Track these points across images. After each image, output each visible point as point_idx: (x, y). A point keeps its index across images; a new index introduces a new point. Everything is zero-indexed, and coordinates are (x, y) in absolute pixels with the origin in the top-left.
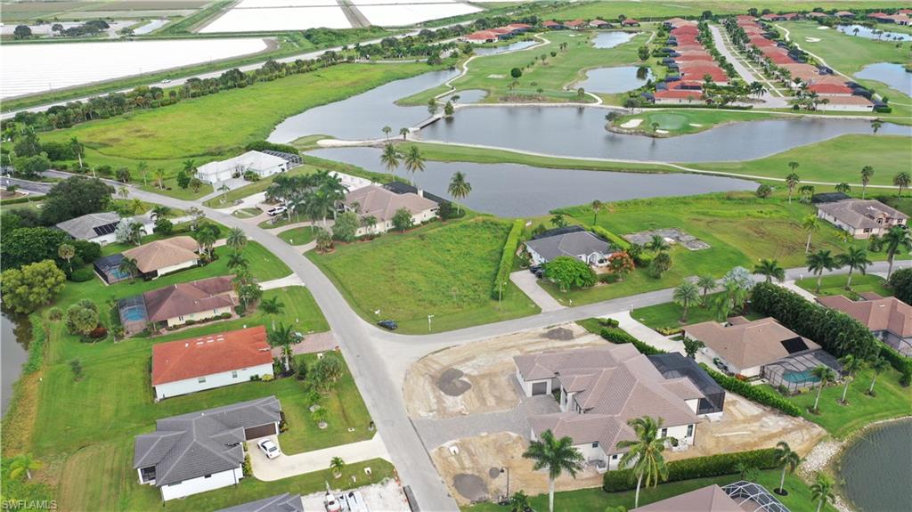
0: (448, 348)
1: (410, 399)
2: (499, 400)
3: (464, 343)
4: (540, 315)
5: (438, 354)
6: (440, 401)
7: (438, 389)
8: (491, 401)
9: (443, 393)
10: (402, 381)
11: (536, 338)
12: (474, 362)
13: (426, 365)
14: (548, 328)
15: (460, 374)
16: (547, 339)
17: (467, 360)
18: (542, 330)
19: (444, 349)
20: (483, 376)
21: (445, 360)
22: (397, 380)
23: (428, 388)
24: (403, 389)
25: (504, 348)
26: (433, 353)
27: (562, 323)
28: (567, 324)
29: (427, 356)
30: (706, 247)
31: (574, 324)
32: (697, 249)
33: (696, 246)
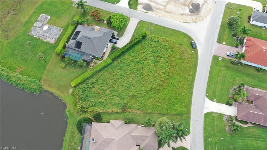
0: (184, 22)
1: (211, 9)
3: (177, 22)
4: (142, 19)
5: (189, 22)
6: (203, 6)
7: (201, 8)
9: (201, 6)
10: (207, 17)
11: (156, 11)
12: (182, 12)
13: (196, 19)
14: (147, 12)
15: (190, 10)
16: (153, 8)
17: (183, 15)
18: (150, 12)
19: (186, 23)
20: (186, 5)
21: (190, 18)
23: (202, 11)
24: (210, 14)
25: (168, 13)
26: (190, 23)
27: (141, 12)
28: (140, 11)
29: (193, 23)
30: (43, 15)
31: (138, 9)
32: (47, 16)
33: (45, 18)
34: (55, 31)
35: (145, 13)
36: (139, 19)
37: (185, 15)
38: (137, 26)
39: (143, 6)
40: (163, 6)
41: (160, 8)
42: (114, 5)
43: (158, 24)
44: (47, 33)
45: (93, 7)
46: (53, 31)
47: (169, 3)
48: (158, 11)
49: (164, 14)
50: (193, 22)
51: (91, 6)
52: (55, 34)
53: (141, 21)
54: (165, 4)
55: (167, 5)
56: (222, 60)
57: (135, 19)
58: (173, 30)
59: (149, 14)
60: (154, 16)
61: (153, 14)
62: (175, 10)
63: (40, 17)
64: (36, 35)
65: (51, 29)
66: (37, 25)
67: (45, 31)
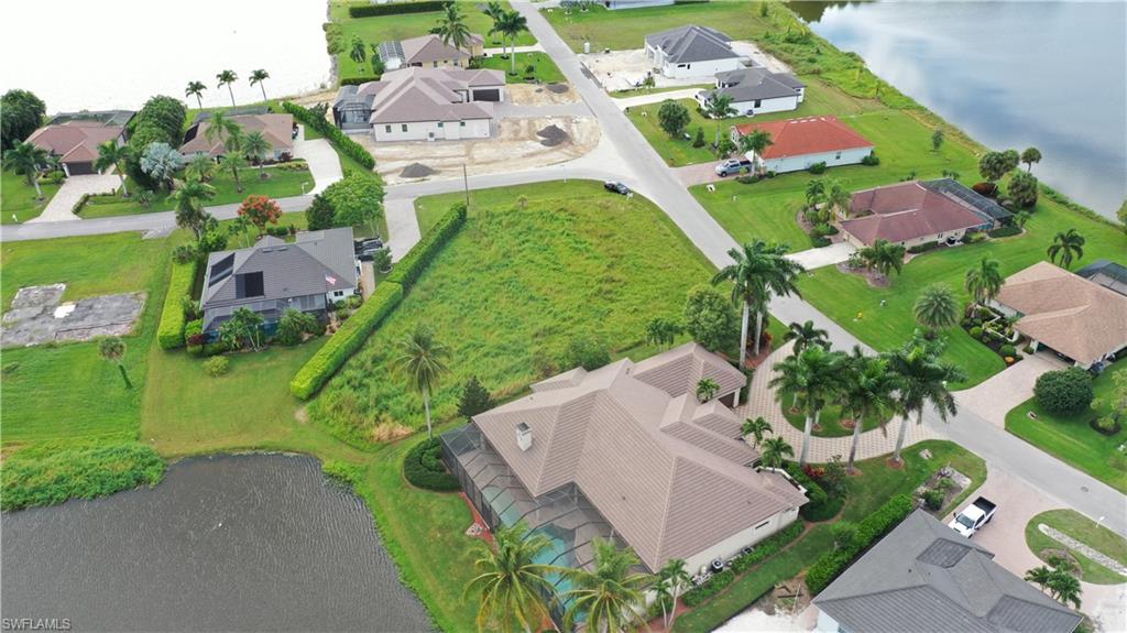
0: (549, 165)
1: (595, 128)
2: (516, 123)
3: (531, 169)
5: (561, 160)
6: (569, 127)
7: (569, 133)
8: (523, 123)
9: (564, 130)
10: (601, 140)
11: (445, 170)
12: (526, 152)
13: (576, 152)
14: (423, 180)
15: (543, 143)
16: (436, 169)
17: (532, 155)
19: (555, 164)
20: (523, 139)
21: (556, 155)
22: (605, 141)
23: (577, 136)
24: (601, 135)
25: (487, 163)
26: (567, 161)
27: (403, 184)
28: (398, 183)
30: (29, 290)
31: (391, 182)
32: (49, 287)
33: (41, 293)
34: (116, 304)
35: (418, 183)
36: (410, 197)
37: (539, 154)
38: (417, 209)
39: (398, 174)
40: (462, 156)
41: (457, 163)
42: (299, 197)
44: (80, 319)
46: (103, 308)
48: (452, 168)
49: (477, 168)
50: (574, 157)
52: (120, 311)
53: (420, 198)
54: (464, 152)
55: (472, 152)
56: (717, 188)
58: (533, 184)
59: (433, 180)
61: (445, 177)
62: (503, 153)
63: (17, 297)
64: (31, 339)
65: (91, 307)
66: (18, 317)
67: (67, 320)
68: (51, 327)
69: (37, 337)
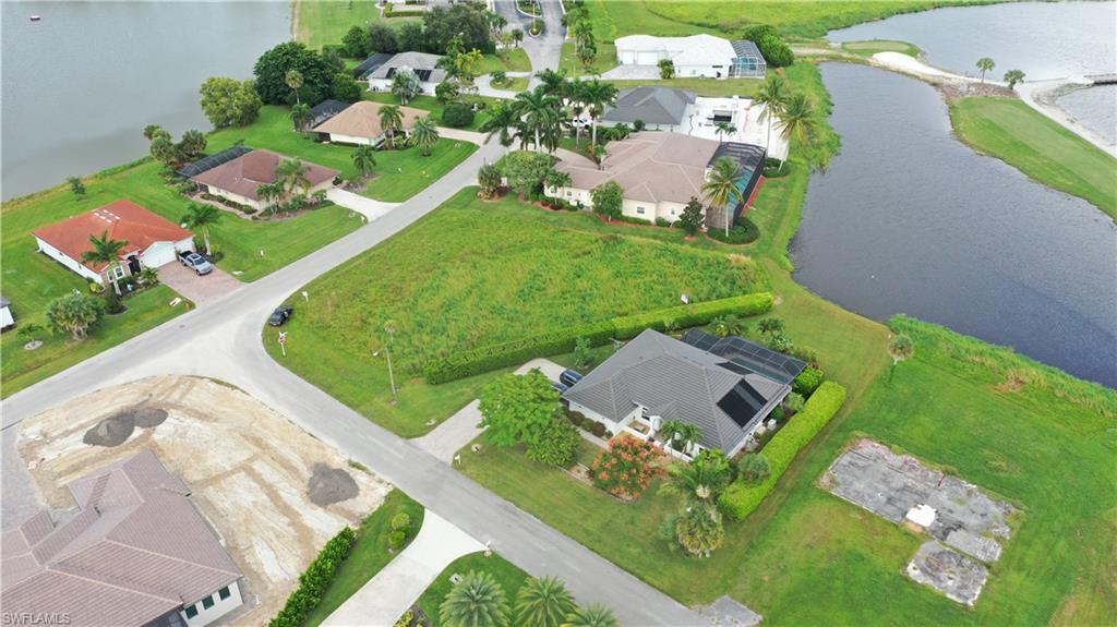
0: (236, 388)
4: (400, 442)
5: (213, 385)
11: (305, 463)
14: (355, 465)
16: (307, 475)
18: (338, 460)
19: (228, 385)
27: (379, 475)
28: (381, 482)
29: (202, 378)
30: (959, 596)
31: (383, 491)
32: (929, 581)
33: (943, 575)
34: (860, 486)
35: (364, 465)
36: (414, 447)
37: (197, 412)
38: (440, 421)
39: (348, 504)
40: (250, 472)
41: (277, 466)
42: (500, 551)
43: (344, 407)
44: (905, 488)
45: (632, 573)
46: (877, 490)
47: (214, 474)
48: (296, 460)
49: (282, 439)
50: (198, 380)
51: (642, 579)
52: (858, 473)
53: (408, 437)
54: (234, 477)
55: (229, 469)
57: (430, 451)
58: (303, 374)
59: (347, 457)
60: (333, 443)
61: (329, 453)
62: (216, 440)
63: (978, 592)
64: (970, 493)
65: (890, 500)
66: (981, 541)
67: (922, 498)
68: (943, 497)
69: (963, 493)
